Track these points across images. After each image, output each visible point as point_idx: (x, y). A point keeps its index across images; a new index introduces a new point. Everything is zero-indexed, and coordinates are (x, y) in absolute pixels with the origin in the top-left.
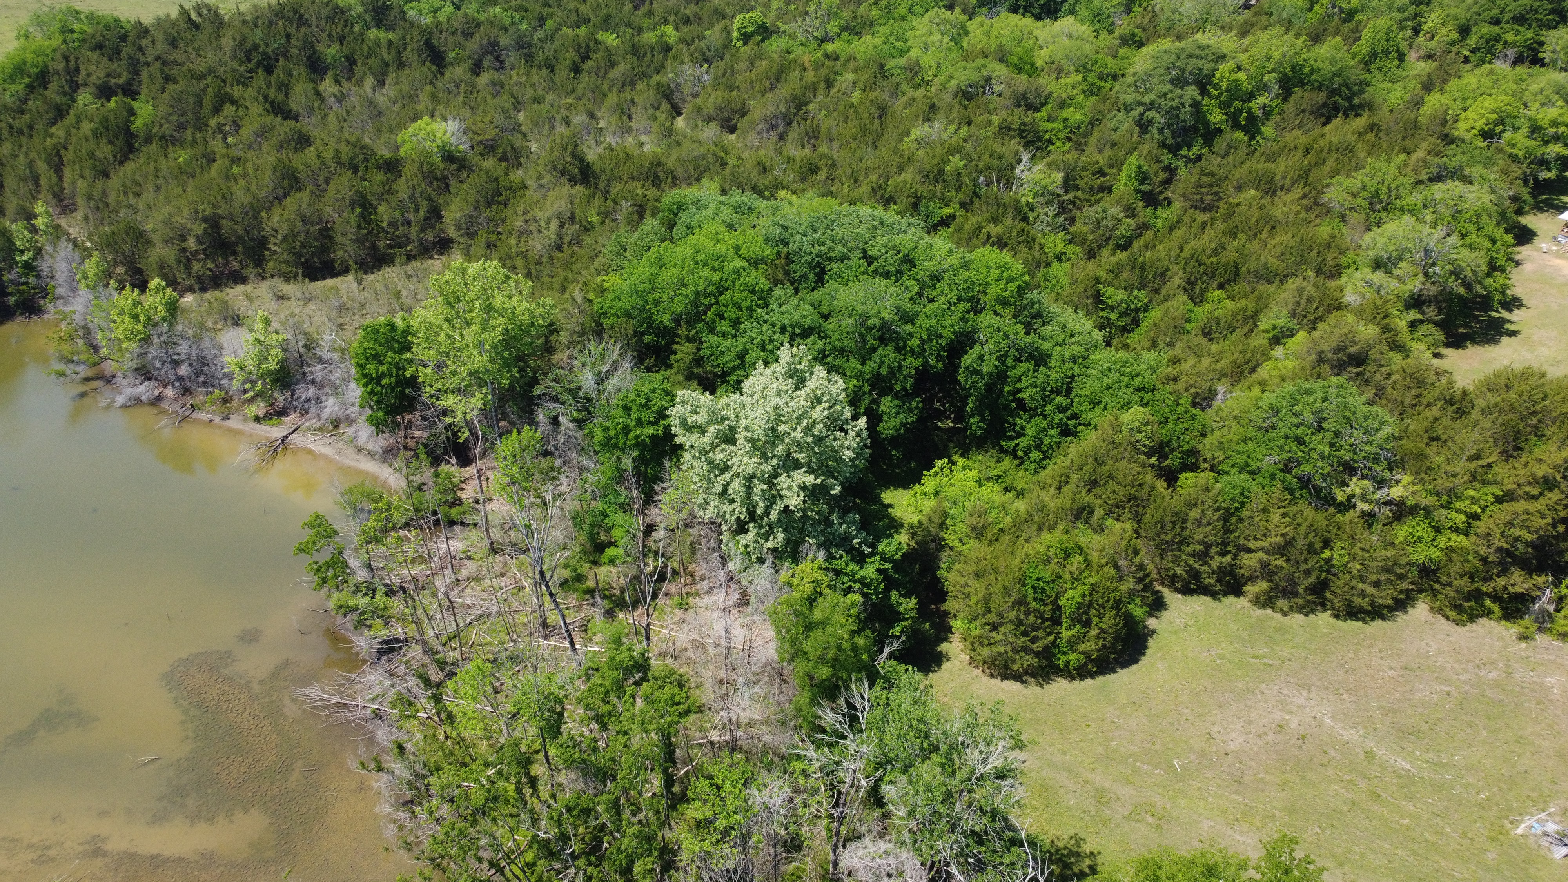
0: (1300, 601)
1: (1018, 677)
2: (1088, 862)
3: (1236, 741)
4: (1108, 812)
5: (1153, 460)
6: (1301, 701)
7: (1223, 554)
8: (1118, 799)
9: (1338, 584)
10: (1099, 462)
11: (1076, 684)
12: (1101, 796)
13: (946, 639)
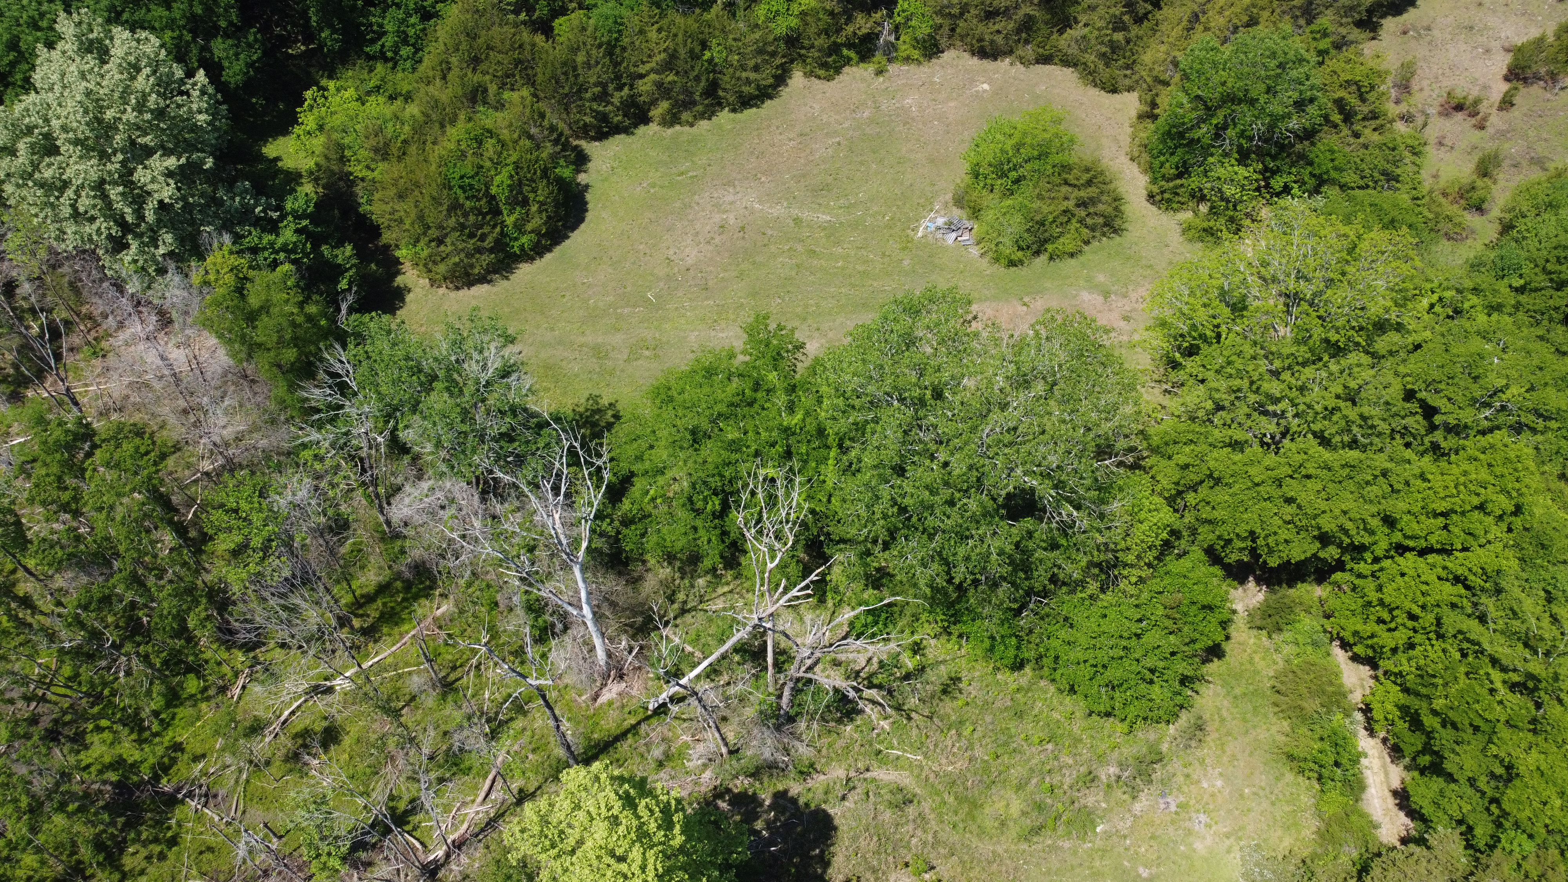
0: (700, 108)
5: (523, 16)
6: (730, 198)
8: (614, 349)
9: (726, 80)
10: (472, 36)
11: (539, 263)
12: (599, 352)
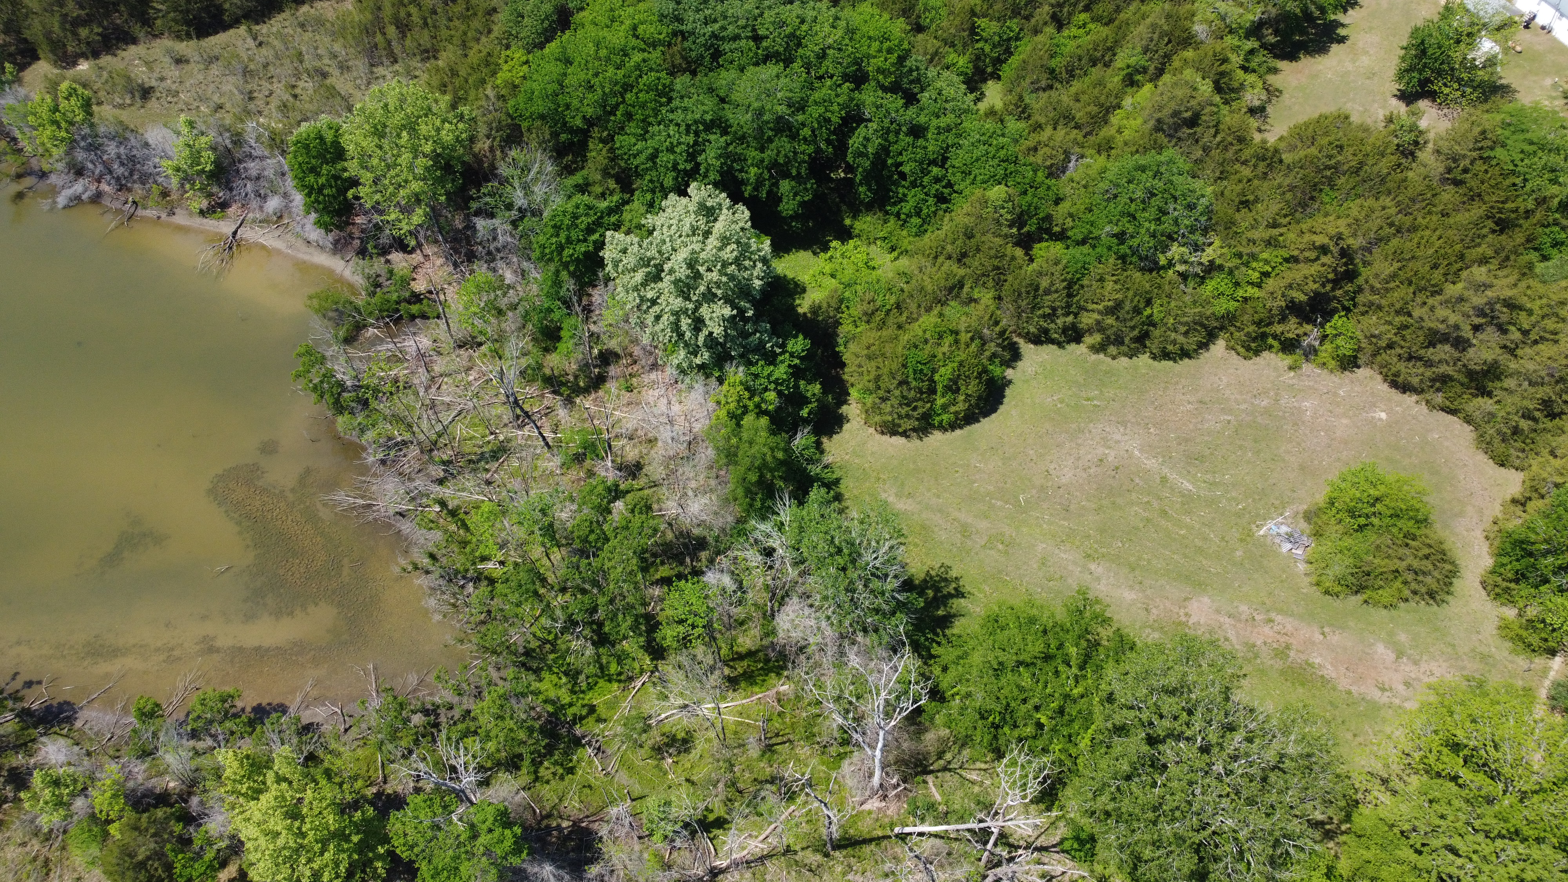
1: (905, 434)
2: (954, 585)
3: (1067, 475)
4: (969, 543)
5: (1014, 230)
6: (1118, 437)
7: (1067, 314)
8: (977, 532)
10: (969, 236)
11: (949, 435)
12: (965, 530)
13: (845, 402)
